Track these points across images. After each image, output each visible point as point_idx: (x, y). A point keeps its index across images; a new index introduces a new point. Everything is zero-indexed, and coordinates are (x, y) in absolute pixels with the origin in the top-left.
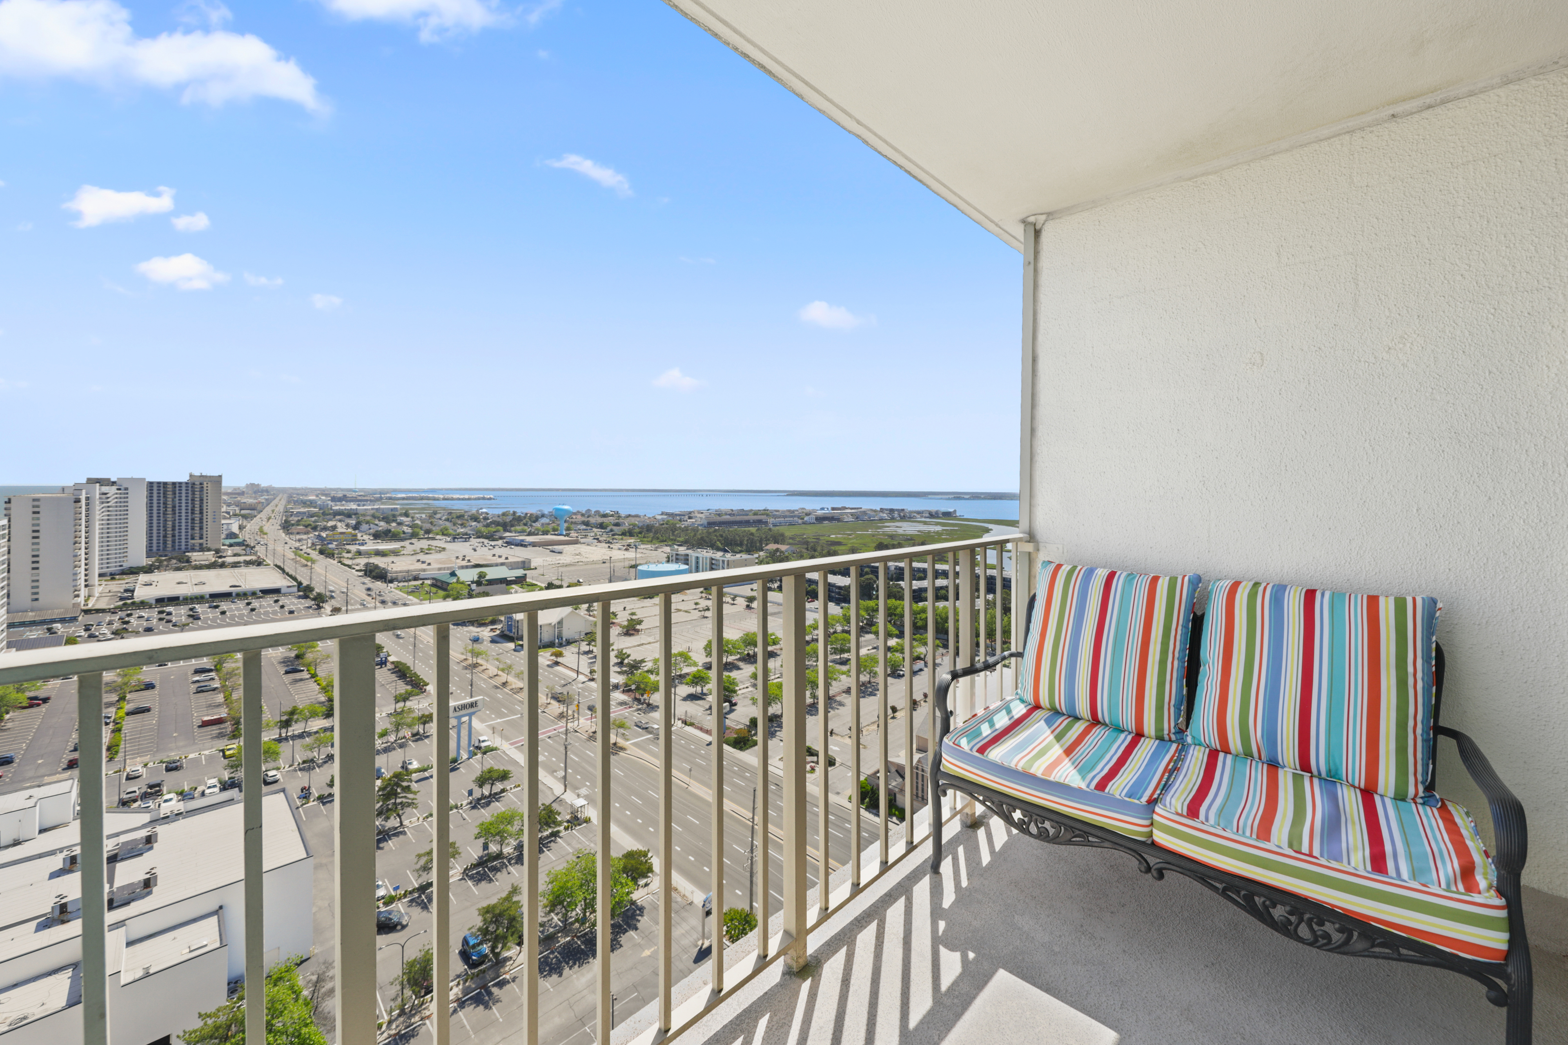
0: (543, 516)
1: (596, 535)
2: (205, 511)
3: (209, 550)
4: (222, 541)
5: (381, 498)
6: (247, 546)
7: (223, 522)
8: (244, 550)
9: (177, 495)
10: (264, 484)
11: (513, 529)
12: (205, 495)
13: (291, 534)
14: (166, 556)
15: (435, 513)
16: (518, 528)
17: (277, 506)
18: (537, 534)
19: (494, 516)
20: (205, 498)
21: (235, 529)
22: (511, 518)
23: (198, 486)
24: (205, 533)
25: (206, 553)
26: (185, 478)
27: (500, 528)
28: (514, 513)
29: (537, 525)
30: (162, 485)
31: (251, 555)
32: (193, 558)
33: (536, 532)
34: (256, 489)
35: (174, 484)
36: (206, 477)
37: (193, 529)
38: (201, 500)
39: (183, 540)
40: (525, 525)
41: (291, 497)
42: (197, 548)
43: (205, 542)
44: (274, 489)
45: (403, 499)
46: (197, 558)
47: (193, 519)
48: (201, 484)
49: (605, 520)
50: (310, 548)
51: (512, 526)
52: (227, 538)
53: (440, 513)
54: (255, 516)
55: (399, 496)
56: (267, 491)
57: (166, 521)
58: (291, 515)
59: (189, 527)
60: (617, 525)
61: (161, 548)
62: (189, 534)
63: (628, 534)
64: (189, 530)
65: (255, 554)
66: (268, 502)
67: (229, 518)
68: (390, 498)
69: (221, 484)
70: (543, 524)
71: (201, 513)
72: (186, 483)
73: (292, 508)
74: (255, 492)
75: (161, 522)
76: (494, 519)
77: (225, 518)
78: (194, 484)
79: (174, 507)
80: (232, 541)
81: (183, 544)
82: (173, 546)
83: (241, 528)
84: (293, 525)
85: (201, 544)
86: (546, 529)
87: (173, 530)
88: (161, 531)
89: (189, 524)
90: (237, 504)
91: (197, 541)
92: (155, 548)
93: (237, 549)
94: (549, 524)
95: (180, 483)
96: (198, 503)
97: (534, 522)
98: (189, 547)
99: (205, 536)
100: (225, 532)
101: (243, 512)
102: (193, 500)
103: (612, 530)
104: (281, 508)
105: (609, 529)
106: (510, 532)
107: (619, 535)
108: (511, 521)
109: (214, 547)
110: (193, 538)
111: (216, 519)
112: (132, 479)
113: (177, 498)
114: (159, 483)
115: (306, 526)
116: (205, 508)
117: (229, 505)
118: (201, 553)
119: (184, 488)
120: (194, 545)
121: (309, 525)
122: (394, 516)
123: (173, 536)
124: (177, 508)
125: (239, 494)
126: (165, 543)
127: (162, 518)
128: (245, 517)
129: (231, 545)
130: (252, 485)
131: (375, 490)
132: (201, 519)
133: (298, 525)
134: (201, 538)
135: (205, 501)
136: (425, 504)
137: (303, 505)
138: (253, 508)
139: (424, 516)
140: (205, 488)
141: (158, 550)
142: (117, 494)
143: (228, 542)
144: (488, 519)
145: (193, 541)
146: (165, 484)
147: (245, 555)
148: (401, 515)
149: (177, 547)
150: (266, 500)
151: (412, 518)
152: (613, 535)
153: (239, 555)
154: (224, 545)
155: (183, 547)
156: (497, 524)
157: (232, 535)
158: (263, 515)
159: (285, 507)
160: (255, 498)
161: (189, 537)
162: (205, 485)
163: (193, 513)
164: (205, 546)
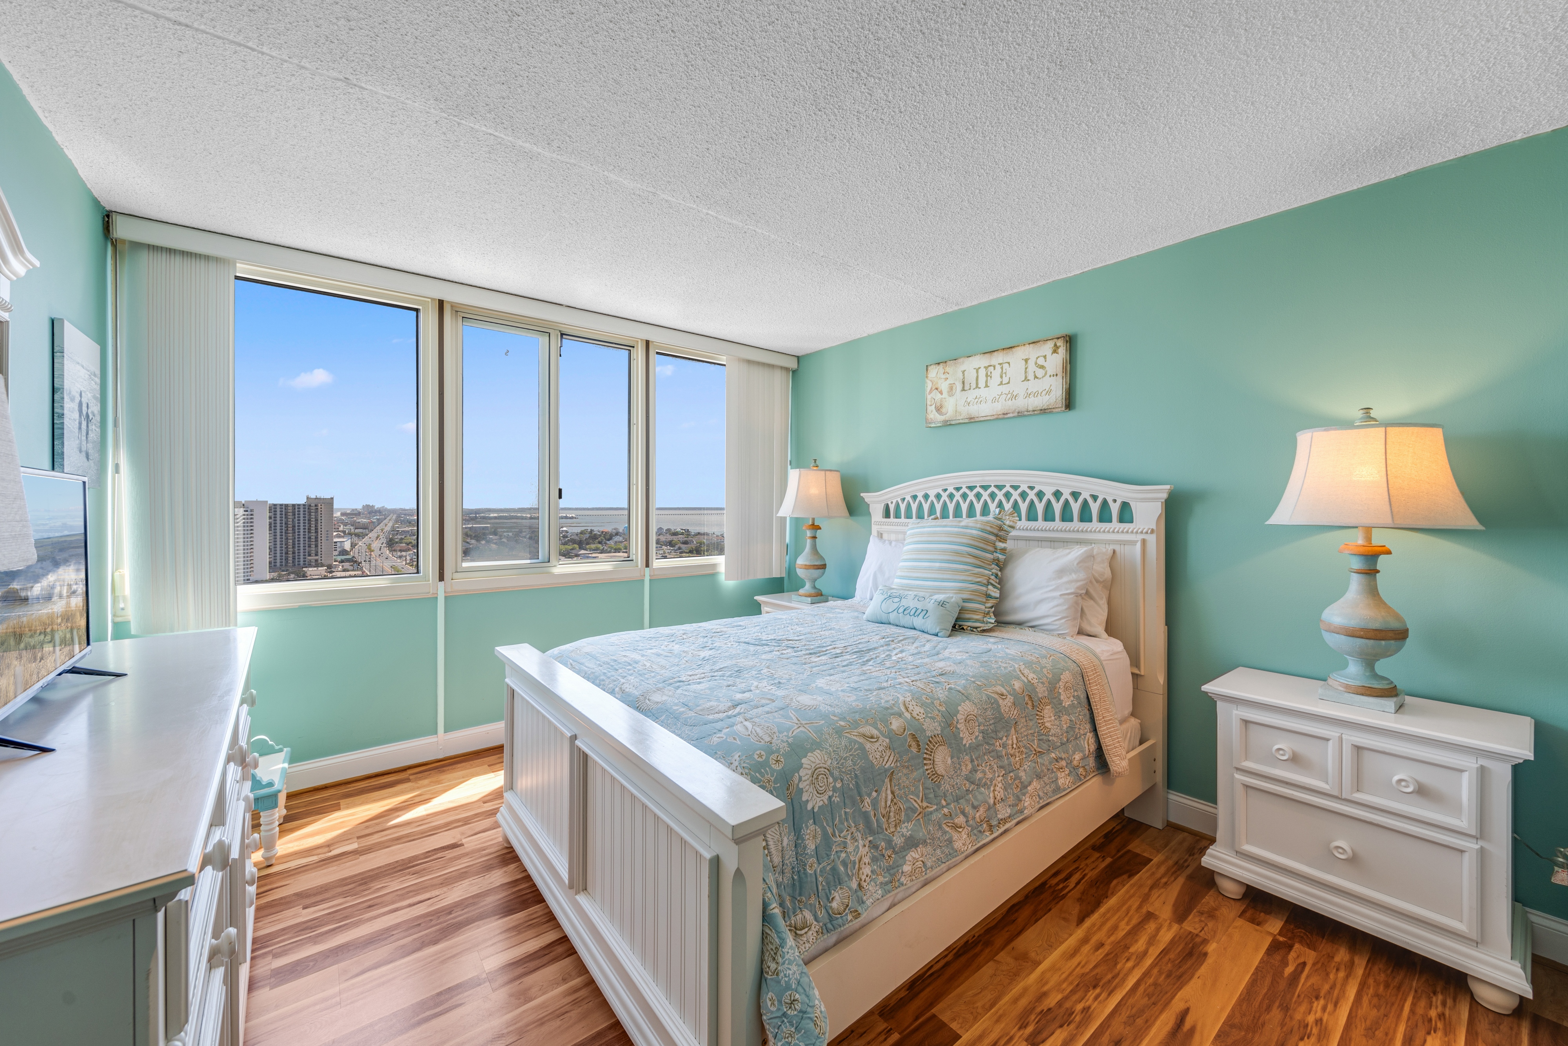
0: (617, 534)
1: (665, 553)
2: (319, 530)
3: (322, 566)
4: (334, 557)
5: (476, 517)
6: (356, 561)
7: (335, 540)
8: (352, 565)
9: (297, 516)
10: (378, 505)
11: (588, 546)
12: (320, 515)
13: (395, 550)
14: (287, 570)
15: (521, 532)
16: (593, 546)
17: (386, 525)
18: (610, 552)
19: (572, 534)
20: (319, 518)
21: (347, 546)
22: (587, 536)
23: (314, 508)
24: (319, 550)
25: (320, 569)
26: (303, 501)
27: (576, 546)
28: (592, 531)
29: (611, 543)
30: (284, 507)
31: (358, 570)
32: (308, 573)
33: (609, 550)
34: (370, 510)
35: (294, 505)
36: (320, 499)
37: (310, 546)
38: (317, 520)
39: (302, 557)
40: (600, 543)
41: (400, 517)
42: (313, 564)
43: (320, 559)
44: (386, 510)
45: (495, 518)
46: (312, 573)
47: (310, 538)
48: (316, 506)
49: (675, 538)
50: (408, 564)
51: (588, 544)
52: (339, 555)
53: (525, 532)
54: (367, 535)
55: (492, 515)
56: (379, 511)
57: (287, 539)
58: (397, 534)
59: (307, 545)
60: (685, 543)
61: (284, 564)
62: (307, 551)
63: (695, 552)
64: (307, 548)
65: (361, 569)
66: (379, 521)
67: (343, 537)
68: (484, 518)
69: (333, 505)
70: (616, 542)
71: (316, 532)
72: (304, 505)
73: (398, 528)
74: (370, 513)
75: (284, 540)
76: (572, 537)
77: (339, 536)
78: (310, 506)
79: (294, 526)
80: (343, 557)
81: (302, 560)
82: (293, 562)
83: (353, 545)
84: (397, 543)
85: (316, 561)
86: (618, 546)
87: (293, 547)
88: (284, 549)
89: (307, 542)
90: (353, 524)
91: (313, 558)
92: (278, 564)
93: (347, 565)
94: (621, 542)
95: (299, 505)
96: (313, 523)
97: (609, 540)
98: (307, 563)
99: (319, 553)
100: (338, 549)
101: (357, 531)
102: (309, 520)
103: (680, 548)
104: (388, 528)
105: (677, 547)
106: (586, 550)
107: (687, 553)
108: (586, 539)
109: (327, 563)
110: (310, 555)
111: (329, 537)
112: (257, 502)
113: (297, 519)
114: (281, 505)
115: (408, 544)
116: (319, 527)
117: (345, 524)
118: (316, 569)
119: (302, 510)
120: (310, 560)
121: (411, 543)
122: (484, 534)
123: (294, 553)
124: (297, 528)
125: (355, 514)
126: (287, 559)
127: (284, 537)
128: (357, 535)
129: (342, 561)
130: (368, 506)
131: (472, 510)
132: (316, 538)
133: (401, 543)
134: (316, 555)
135: (319, 521)
136: (514, 523)
137: (408, 524)
138: (365, 527)
139: (510, 534)
140: (319, 510)
141: (281, 565)
142: (244, 515)
143: (339, 558)
144: (567, 537)
145: (310, 558)
146: (287, 506)
147: (353, 570)
148: (491, 534)
149: (297, 563)
150: (378, 520)
151: (501, 536)
152: (681, 553)
153: (348, 571)
154: (336, 561)
155: (302, 563)
156: (573, 541)
157: (344, 552)
158: (373, 535)
159: (393, 527)
160: (369, 518)
161: (307, 554)
162: (320, 506)
163: (309, 532)
164: (319, 561)
